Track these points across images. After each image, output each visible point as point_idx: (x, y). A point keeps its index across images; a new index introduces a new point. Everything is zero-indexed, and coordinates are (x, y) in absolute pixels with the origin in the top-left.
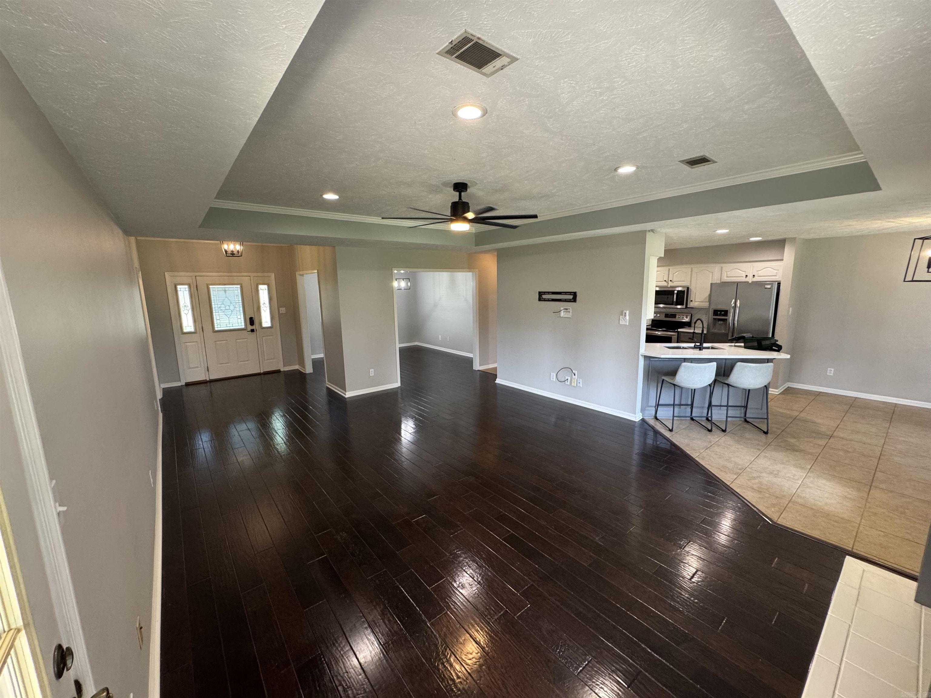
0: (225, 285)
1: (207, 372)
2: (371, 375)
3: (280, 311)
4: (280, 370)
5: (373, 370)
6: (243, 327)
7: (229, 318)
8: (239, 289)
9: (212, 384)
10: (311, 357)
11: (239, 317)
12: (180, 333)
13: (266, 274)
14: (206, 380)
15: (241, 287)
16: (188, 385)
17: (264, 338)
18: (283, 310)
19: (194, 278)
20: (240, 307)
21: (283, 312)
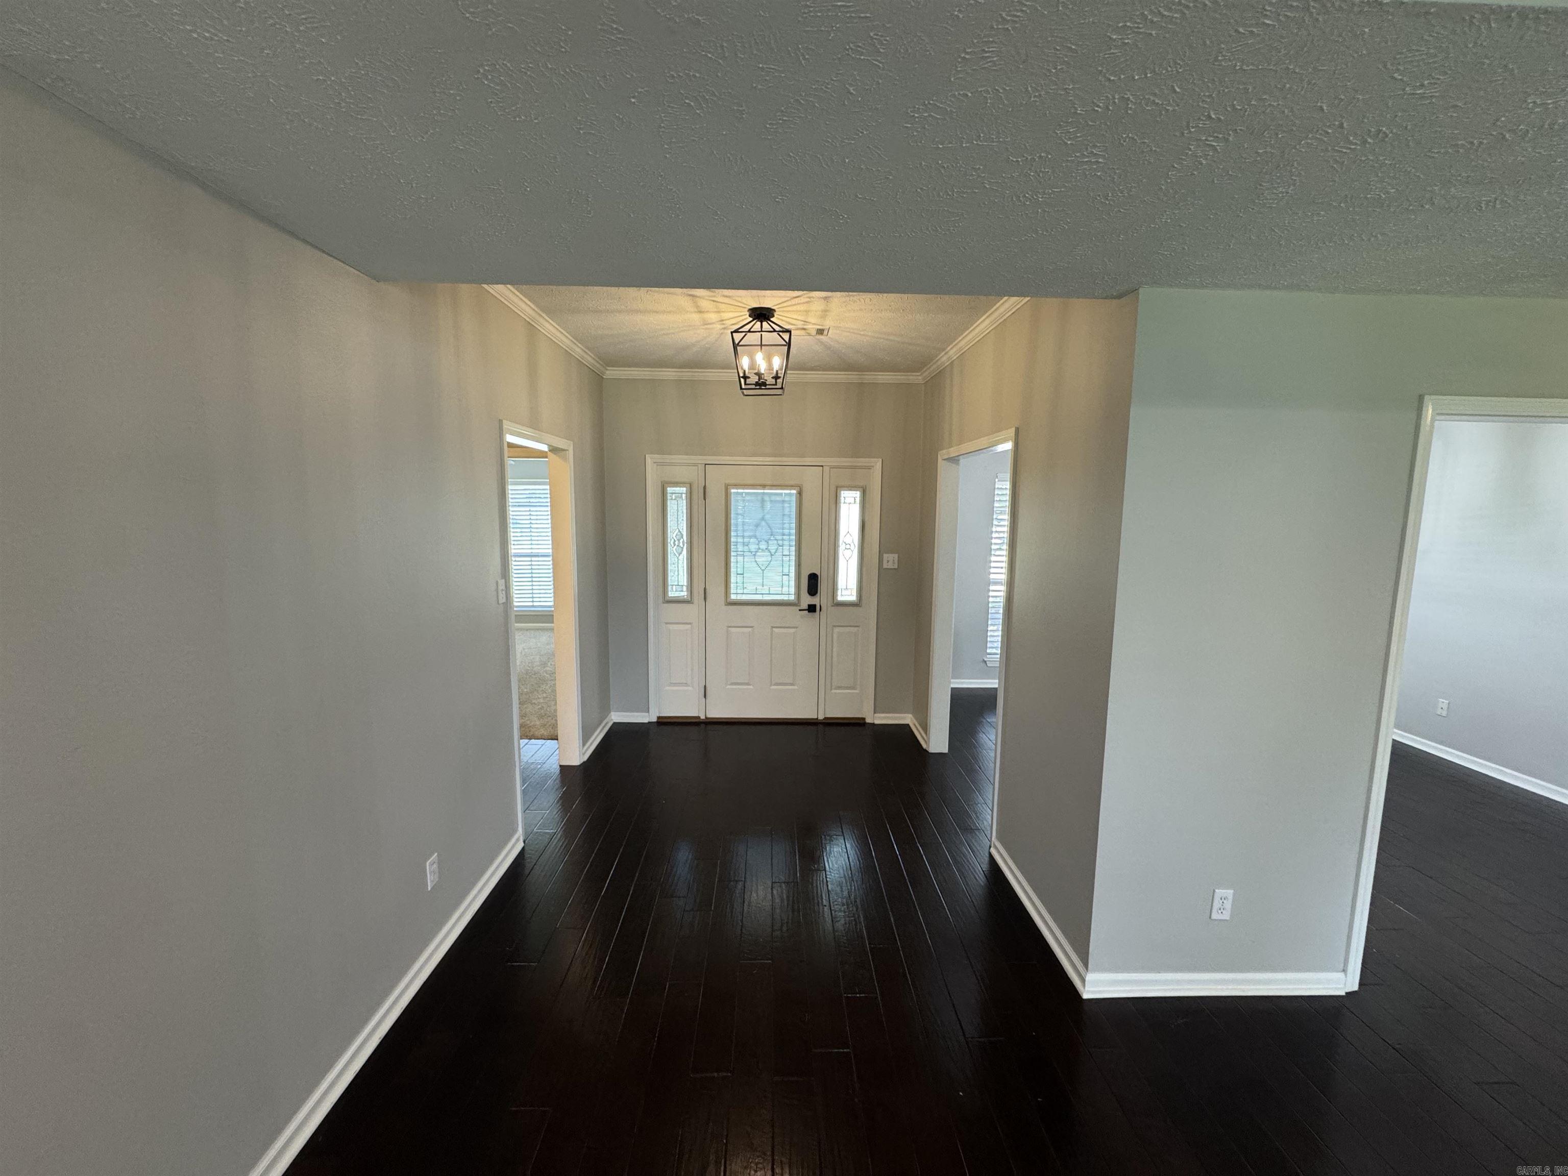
0: (764, 486)
1: (704, 699)
2: (1215, 916)
3: (885, 562)
4: (864, 719)
5: (1229, 893)
6: (792, 597)
7: (763, 571)
8: (794, 498)
9: (709, 727)
10: (950, 683)
11: (786, 571)
12: (661, 600)
13: (862, 461)
14: (699, 717)
15: (800, 493)
16: (664, 723)
17: (836, 630)
18: (891, 561)
19: (701, 467)
20: (790, 546)
21: (890, 566)
